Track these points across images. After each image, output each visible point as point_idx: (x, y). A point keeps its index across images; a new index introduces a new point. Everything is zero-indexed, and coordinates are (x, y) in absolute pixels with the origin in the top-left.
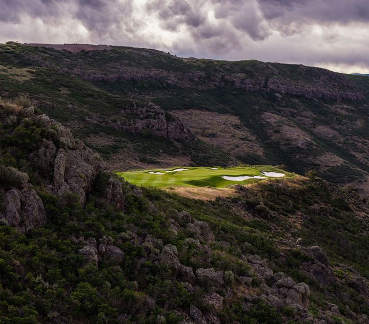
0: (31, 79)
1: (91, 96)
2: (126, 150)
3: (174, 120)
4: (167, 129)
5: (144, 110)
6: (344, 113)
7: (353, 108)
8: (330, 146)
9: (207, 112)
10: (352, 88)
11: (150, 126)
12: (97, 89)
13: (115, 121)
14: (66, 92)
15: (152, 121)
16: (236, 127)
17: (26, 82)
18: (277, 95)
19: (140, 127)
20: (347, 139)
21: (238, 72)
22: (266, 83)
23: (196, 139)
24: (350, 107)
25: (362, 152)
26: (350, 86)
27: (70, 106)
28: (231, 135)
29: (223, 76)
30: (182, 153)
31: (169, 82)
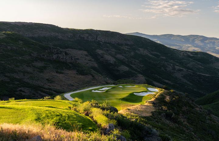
0: (6, 37)
1: (32, 44)
2: (50, 68)
3: (68, 54)
4: (66, 58)
5: (56, 50)
6: (127, 49)
7: (129, 48)
8: (123, 63)
9: (75, 50)
10: (129, 40)
11: (59, 57)
12: (34, 42)
13: (44, 55)
14: (22, 43)
15: (59, 55)
16: (86, 55)
17: (4, 38)
18: (101, 42)
19: (55, 58)
20: (129, 60)
21: (85, 34)
22: (97, 38)
23: (77, 62)
24: (128, 47)
25: (134, 65)
26: (128, 39)
27: (24, 49)
28: (84, 59)
29: (80, 35)
30: (73, 69)
31: (59, 38)
